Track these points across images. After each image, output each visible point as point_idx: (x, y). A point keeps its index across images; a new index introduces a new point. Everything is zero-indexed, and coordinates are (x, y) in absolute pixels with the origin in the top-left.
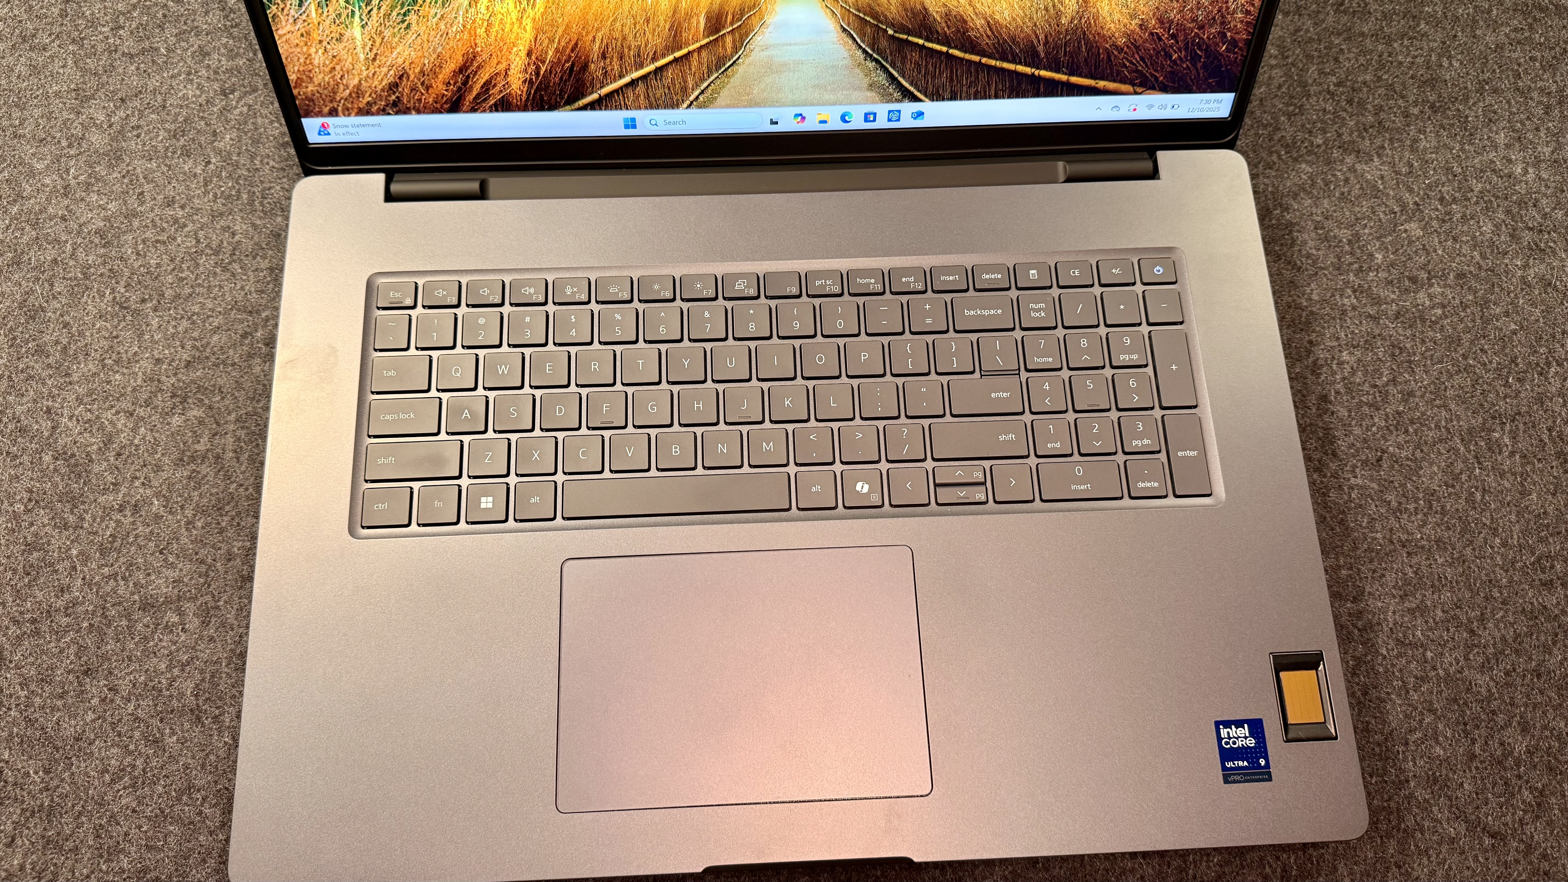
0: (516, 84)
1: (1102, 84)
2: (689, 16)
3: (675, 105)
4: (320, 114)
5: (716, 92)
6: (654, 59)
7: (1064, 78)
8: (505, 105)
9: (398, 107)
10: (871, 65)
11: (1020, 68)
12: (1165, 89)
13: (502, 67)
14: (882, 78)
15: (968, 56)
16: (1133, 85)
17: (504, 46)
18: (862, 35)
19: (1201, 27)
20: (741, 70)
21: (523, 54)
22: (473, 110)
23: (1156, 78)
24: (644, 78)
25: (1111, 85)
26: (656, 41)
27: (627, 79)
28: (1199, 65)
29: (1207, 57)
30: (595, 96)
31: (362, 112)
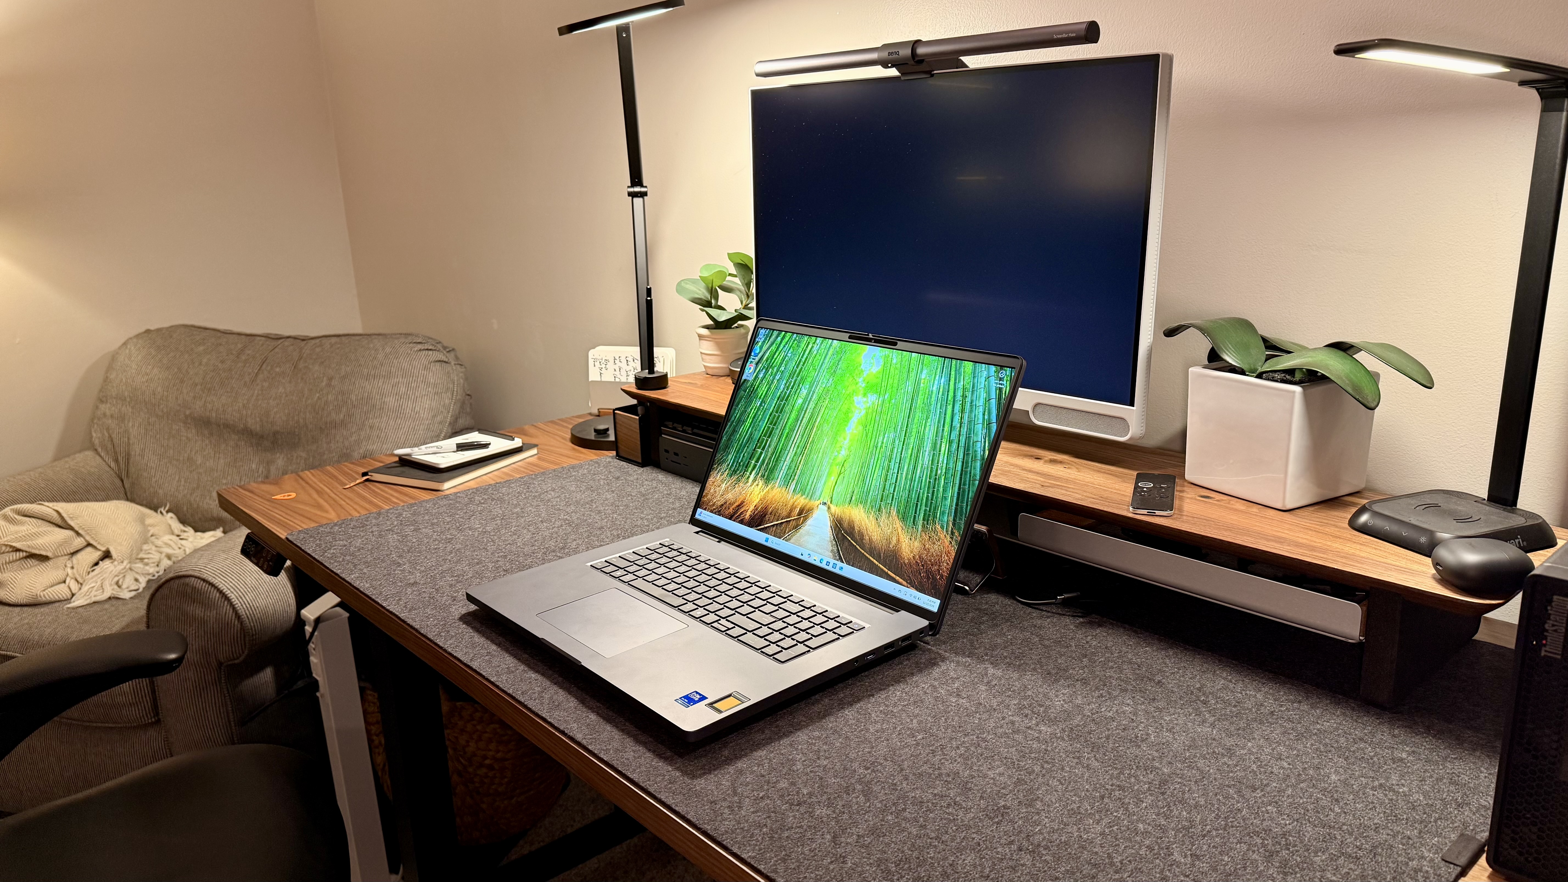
0: (747, 516)
1: (897, 578)
2: (796, 507)
3: (780, 538)
4: (702, 508)
5: (792, 537)
6: (782, 519)
7: (887, 570)
8: (742, 522)
9: (719, 513)
10: (834, 542)
11: (875, 561)
12: (917, 589)
13: (747, 508)
14: (835, 549)
15: (861, 550)
16: (907, 583)
17: (751, 502)
18: (835, 530)
19: (932, 565)
20: (801, 530)
21: (754, 506)
22: (734, 521)
23: (915, 583)
24: (777, 524)
25: (901, 580)
26: (785, 513)
27: (772, 524)
28: (930, 582)
29: (933, 579)
30: (763, 527)
31: (711, 511)
